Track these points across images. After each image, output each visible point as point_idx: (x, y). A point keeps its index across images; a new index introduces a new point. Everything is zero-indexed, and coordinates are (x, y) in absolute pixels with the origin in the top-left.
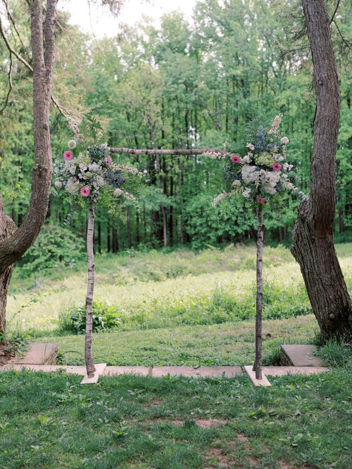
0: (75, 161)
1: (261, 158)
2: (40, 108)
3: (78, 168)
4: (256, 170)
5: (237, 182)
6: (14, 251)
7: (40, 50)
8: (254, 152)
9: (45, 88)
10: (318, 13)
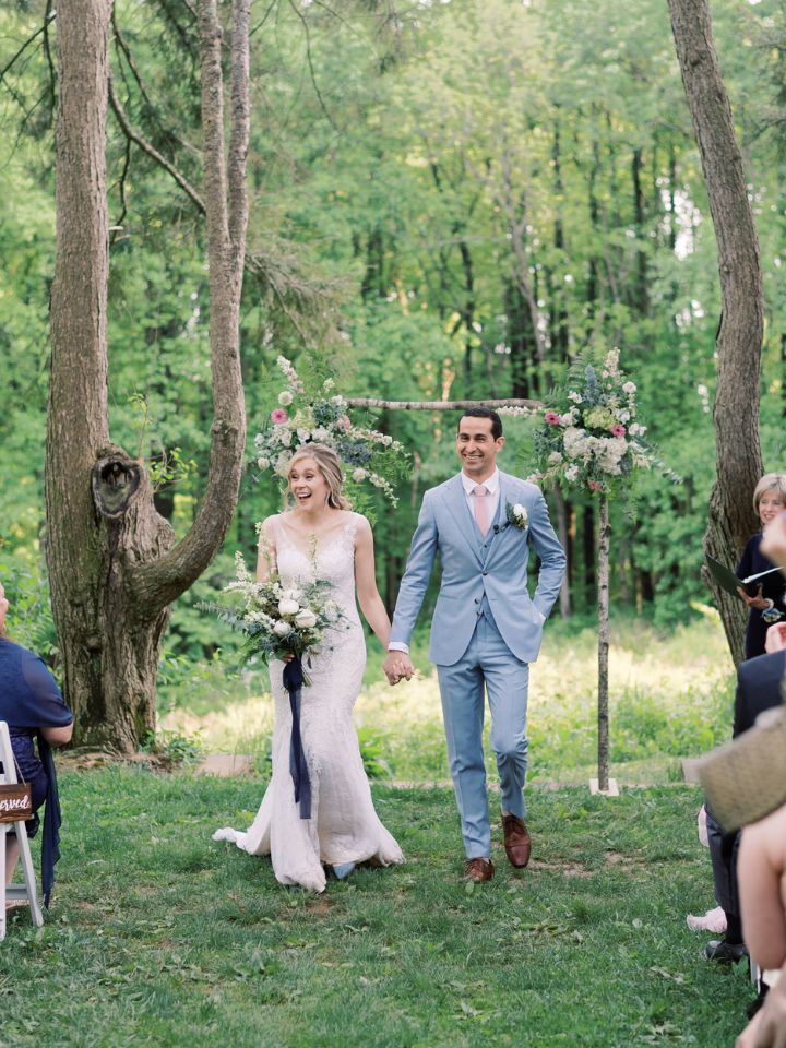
0: (289, 423)
1: (593, 416)
2: (223, 319)
3: (295, 434)
4: (585, 435)
5: (555, 456)
6: (177, 579)
7: (221, 210)
8: (579, 407)
9: (232, 281)
10: (718, 145)
